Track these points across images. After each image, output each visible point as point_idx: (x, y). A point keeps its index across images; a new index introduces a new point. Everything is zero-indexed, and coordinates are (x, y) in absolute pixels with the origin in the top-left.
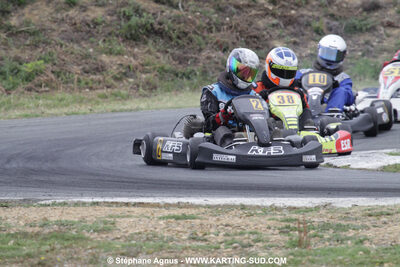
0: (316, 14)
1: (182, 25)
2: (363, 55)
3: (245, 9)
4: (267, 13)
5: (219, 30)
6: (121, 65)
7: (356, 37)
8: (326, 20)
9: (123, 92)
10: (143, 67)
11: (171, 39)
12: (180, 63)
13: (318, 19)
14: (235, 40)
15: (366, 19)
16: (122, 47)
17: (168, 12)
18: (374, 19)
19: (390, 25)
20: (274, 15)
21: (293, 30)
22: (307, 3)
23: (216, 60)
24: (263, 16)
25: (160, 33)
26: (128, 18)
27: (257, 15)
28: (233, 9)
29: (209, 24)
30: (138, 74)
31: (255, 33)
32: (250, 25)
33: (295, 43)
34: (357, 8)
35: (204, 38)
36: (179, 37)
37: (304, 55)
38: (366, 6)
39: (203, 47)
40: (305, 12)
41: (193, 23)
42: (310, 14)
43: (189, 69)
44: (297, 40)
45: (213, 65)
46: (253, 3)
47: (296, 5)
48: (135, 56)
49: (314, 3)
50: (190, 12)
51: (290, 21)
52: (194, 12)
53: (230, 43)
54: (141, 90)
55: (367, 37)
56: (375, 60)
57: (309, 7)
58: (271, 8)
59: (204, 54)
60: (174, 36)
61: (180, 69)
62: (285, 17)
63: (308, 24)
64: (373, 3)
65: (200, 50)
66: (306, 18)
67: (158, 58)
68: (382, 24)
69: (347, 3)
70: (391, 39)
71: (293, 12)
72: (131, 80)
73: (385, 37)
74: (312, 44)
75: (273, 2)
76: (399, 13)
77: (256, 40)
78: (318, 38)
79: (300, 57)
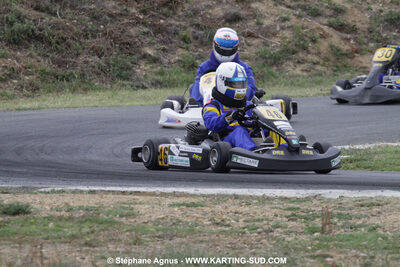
0: (183, 23)
1: (61, 31)
3: (118, 18)
4: (138, 22)
5: (94, 37)
6: (6, 67)
8: (192, 30)
9: (8, 92)
10: (27, 70)
11: (50, 44)
12: (59, 66)
14: (110, 47)
16: (6, 50)
17: (47, 19)
19: (250, 35)
20: (144, 24)
21: (162, 38)
22: (174, 13)
23: (93, 64)
24: (134, 25)
25: (40, 39)
26: (11, 24)
27: (129, 24)
28: (108, 18)
29: (85, 30)
30: (22, 75)
31: (129, 40)
32: (123, 32)
33: (164, 50)
34: (220, 19)
35: (81, 44)
36: (58, 43)
37: (172, 61)
38: (229, 17)
39: (80, 51)
40: (173, 22)
41: (71, 29)
42: (178, 23)
43: (69, 71)
44: (166, 47)
45: (90, 68)
46: (125, 13)
47: (165, 15)
48: (18, 60)
49: (181, 13)
50: (68, 20)
51: (159, 30)
52: (71, 20)
53: (105, 47)
54: (24, 90)
57: (176, 17)
58: (141, 17)
59: (81, 58)
60: (53, 41)
61: (60, 72)
62: (155, 25)
63: (176, 33)
64: (234, 14)
65: (78, 55)
66: (174, 27)
67: (39, 61)
68: (243, 34)
69: (210, 14)
70: (252, 48)
71: (162, 21)
72: (15, 81)
73: (245, 46)
74: (180, 51)
75: (144, 12)
76: (258, 24)
77: (128, 47)
78: (185, 46)
79: (170, 63)
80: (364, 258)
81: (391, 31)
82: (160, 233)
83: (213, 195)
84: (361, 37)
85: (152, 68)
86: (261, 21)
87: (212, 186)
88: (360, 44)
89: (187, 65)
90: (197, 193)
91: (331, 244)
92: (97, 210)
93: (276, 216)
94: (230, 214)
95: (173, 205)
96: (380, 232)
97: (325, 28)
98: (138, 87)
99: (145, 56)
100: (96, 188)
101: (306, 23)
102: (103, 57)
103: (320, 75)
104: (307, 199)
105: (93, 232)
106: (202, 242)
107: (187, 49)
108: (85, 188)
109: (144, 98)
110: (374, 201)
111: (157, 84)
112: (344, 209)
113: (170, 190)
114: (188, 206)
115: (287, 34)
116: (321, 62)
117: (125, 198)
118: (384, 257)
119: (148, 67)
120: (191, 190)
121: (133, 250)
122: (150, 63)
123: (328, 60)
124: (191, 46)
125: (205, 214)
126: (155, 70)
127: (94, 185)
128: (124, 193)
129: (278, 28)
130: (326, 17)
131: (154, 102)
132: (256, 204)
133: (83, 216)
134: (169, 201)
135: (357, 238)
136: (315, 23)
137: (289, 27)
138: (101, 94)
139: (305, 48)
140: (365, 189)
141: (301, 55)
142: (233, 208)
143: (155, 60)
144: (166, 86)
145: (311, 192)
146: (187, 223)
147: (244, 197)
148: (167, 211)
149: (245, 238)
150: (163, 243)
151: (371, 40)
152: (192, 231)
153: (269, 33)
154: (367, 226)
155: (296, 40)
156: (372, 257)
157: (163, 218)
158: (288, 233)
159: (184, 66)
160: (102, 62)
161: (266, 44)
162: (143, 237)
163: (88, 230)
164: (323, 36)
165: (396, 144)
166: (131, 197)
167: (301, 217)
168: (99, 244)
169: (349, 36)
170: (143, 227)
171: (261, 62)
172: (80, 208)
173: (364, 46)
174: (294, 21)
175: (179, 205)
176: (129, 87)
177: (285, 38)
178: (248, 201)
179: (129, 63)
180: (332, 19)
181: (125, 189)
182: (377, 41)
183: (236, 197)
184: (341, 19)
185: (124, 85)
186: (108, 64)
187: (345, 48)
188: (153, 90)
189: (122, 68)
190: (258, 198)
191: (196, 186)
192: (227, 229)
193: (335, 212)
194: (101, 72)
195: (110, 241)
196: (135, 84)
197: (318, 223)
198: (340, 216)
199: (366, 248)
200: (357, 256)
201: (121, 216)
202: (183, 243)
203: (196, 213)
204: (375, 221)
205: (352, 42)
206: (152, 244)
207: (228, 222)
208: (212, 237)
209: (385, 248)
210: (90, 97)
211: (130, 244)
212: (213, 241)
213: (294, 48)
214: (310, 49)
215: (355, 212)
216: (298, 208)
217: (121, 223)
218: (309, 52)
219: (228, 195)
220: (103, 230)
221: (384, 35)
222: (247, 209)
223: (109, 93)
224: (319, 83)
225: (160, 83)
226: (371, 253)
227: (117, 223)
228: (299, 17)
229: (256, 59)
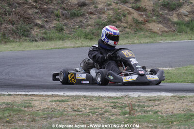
0: (56, 7)
2: (79, 27)
3: (22, 5)
4: (33, 7)
5: (10, 15)
7: (75, 19)
8: (61, 11)
13: (57, 10)
14: (18, 20)
15: (80, 10)
18: (84, 10)
19: (91, 13)
20: (36, 8)
21: (45, 15)
22: (51, 2)
23: (9, 29)
24: (31, 8)
27: (28, 8)
28: (17, 5)
29: (5, 11)
31: (28, 16)
32: (25, 12)
33: (46, 21)
34: (75, 5)
35: (3, 18)
37: (51, 27)
38: (80, 4)
39: (3, 22)
40: (51, 6)
42: (53, 7)
44: (48, 20)
45: (8, 31)
46: (25, 2)
47: (47, 3)
49: (55, 2)
51: (44, 11)
53: (16, 20)
55: (81, 19)
56: (85, 30)
57: (52, 4)
58: (34, 4)
59: (3, 26)
62: (41, 8)
63: (53, 12)
64: (83, 3)
65: (1, 24)
66: (51, 9)
68: (88, 13)
69: (70, 2)
70: (92, 20)
71: (45, 6)
73: (89, 19)
74: (55, 22)
75: (36, 2)
76: (95, 7)
77: (28, 20)
78: (57, 19)
79: (50, 28)
80: (152, 127)
81: (164, 10)
82: (46, 116)
83: (73, 96)
84: (149, 13)
85: (41, 30)
86: (97, 6)
87: (72, 91)
88: (148, 17)
89: (59, 29)
90: (65, 95)
91: (134, 121)
92: (12, 105)
93: (106, 106)
94: (82, 106)
95: (52, 101)
96: (160, 114)
97: (130, 9)
98: (33, 40)
99: (36, 25)
100: (12, 93)
101: (120, 7)
102: (15, 25)
103: (128, 33)
104: (122, 97)
105: (10, 116)
106: (67, 120)
107: (58, 20)
108: (6, 93)
109: (36, 46)
110: (156, 98)
111: (43, 39)
112: (141, 102)
113: (50, 93)
114: (60, 101)
115: (111, 12)
116: (128, 27)
117: (27, 98)
118: (162, 127)
119: (38, 30)
120: (61, 93)
121: (32, 125)
122: (39, 28)
123: (132, 26)
124: (61, 19)
125: (69, 105)
126: (41, 32)
127: (11, 91)
128: (26, 95)
129: (106, 9)
130: (130, 4)
131: (42, 48)
132: (95, 100)
133: (5, 107)
134: (50, 99)
135: (147, 117)
136: (125, 7)
137: (111, 9)
138: (14, 44)
139: (120, 20)
140: (152, 92)
141: (118, 23)
142: (83, 103)
143: (42, 27)
144: (48, 40)
145: (124, 94)
146: (59, 110)
147: (89, 96)
148: (49, 104)
149: (89, 118)
150: (47, 121)
151: (154, 15)
152: (62, 115)
153: (101, 12)
154: (153, 111)
155: (115, 15)
156: (156, 127)
157: (47, 108)
158: (112, 115)
159: (57, 30)
160: (14, 28)
161: (99, 18)
162: (37, 118)
163: (8, 114)
164: (129, 13)
165: (167, 69)
166: (30, 97)
167: (118, 107)
168: (13, 122)
169: (142, 13)
170: (37, 113)
171: (97, 27)
172: (4, 103)
173: (150, 19)
174: (114, 6)
175: (55, 101)
176: (28, 40)
177: (110, 14)
178: (91, 98)
179: (28, 28)
180: (134, 5)
181: (27, 93)
182: (157, 16)
183: (85, 97)
184: (138, 4)
185: (26, 40)
186: (17, 29)
187: (141, 19)
188: (41, 42)
189: (25, 31)
190: (96, 97)
191: (64, 91)
192: (80, 113)
193: (136, 104)
194: (13, 33)
195: (19, 120)
196: (32, 39)
197: (127, 109)
198: (139, 106)
199: (153, 122)
200: (148, 127)
201: (25, 107)
202: (57, 121)
203: (64, 105)
204: (157, 108)
205: (144, 16)
206: (41, 122)
207: (80, 110)
208: (73, 117)
209: (162, 122)
210: (8, 46)
211: (30, 122)
212: (73, 119)
213: (114, 19)
214: (122, 20)
215: (146, 104)
216: (117, 102)
217: (25, 111)
218: (122, 22)
219: (80, 96)
220: (16, 114)
221: (161, 12)
222: (90, 103)
223: (18, 44)
224: (127, 38)
225: (45, 38)
226: (155, 125)
227: (23, 110)
228: (117, 3)
229: (95, 26)
